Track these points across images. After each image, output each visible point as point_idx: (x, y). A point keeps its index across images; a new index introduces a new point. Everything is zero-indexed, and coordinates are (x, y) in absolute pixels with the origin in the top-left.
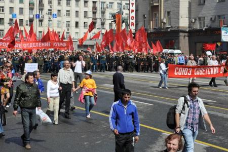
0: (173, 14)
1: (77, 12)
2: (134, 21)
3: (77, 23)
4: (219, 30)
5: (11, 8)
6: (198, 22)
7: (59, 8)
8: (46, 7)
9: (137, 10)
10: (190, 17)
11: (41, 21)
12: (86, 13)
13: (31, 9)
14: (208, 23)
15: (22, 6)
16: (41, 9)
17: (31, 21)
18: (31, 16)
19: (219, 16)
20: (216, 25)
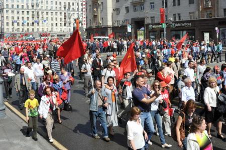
0: (104, 19)
1: (56, 18)
2: (85, 23)
3: (56, 24)
4: (126, 26)
5: (23, 18)
6: (116, 23)
7: (47, 16)
8: (41, 16)
9: (86, 17)
10: (112, 21)
11: (38, 23)
12: (61, 18)
13: (33, 17)
14: (121, 23)
15: (28, 16)
16: (38, 17)
17: (33, 23)
18: (33, 21)
19: (126, 20)
20: (125, 24)
